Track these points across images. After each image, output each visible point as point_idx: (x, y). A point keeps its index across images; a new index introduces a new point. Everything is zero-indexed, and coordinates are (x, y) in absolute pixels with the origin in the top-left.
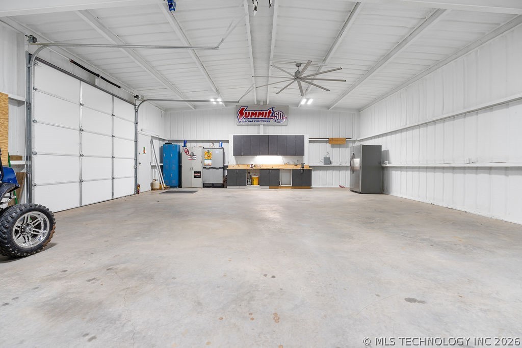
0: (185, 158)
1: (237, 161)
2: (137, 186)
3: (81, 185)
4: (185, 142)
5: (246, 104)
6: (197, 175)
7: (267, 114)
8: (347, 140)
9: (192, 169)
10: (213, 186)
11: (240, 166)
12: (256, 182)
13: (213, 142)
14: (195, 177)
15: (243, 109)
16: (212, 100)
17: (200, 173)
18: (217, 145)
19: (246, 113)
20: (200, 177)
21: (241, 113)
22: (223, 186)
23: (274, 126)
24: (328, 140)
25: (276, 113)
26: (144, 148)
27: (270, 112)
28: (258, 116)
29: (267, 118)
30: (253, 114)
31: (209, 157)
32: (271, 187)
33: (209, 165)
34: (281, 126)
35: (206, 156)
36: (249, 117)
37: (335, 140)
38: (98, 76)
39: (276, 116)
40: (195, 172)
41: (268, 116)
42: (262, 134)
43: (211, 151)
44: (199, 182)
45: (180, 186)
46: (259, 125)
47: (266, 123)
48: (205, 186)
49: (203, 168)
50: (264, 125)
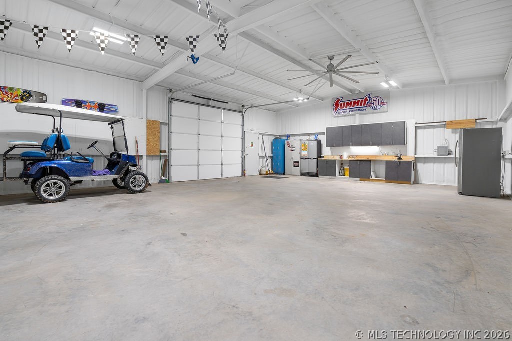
0: (288, 149)
1: (332, 152)
2: (244, 171)
3: (198, 167)
4: (288, 136)
5: (341, 96)
6: (296, 164)
7: (363, 102)
8: (478, 121)
9: (292, 158)
10: (309, 174)
11: (335, 156)
12: (347, 173)
13: (310, 135)
14: (295, 166)
15: (338, 101)
16: (295, 99)
17: (298, 162)
18: (313, 137)
19: (342, 104)
20: (298, 166)
21: (337, 105)
22: (317, 175)
23: (373, 113)
24: (444, 123)
25: (373, 99)
26: (252, 143)
27: (366, 100)
28: (354, 106)
29: (363, 106)
30: (348, 104)
31: (305, 149)
32: (361, 179)
33: (305, 156)
34: (381, 113)
35: (303, 148)
36: (345, 108)
37: (456, 124)
38: (210, 99)
39: (374, 103)
40: (295, 162)
41: (364, 105)
42: (357, 123)
43: (307, 143)
44: (297, 170)
45: (284, 174)
46: (355, 115)
47: (363, 112)
48: (303, 174)
49: (302, 158)
50: (361, 114)
